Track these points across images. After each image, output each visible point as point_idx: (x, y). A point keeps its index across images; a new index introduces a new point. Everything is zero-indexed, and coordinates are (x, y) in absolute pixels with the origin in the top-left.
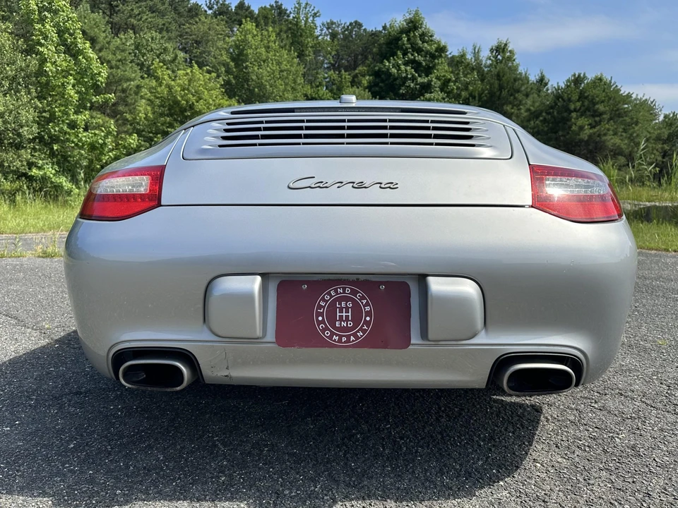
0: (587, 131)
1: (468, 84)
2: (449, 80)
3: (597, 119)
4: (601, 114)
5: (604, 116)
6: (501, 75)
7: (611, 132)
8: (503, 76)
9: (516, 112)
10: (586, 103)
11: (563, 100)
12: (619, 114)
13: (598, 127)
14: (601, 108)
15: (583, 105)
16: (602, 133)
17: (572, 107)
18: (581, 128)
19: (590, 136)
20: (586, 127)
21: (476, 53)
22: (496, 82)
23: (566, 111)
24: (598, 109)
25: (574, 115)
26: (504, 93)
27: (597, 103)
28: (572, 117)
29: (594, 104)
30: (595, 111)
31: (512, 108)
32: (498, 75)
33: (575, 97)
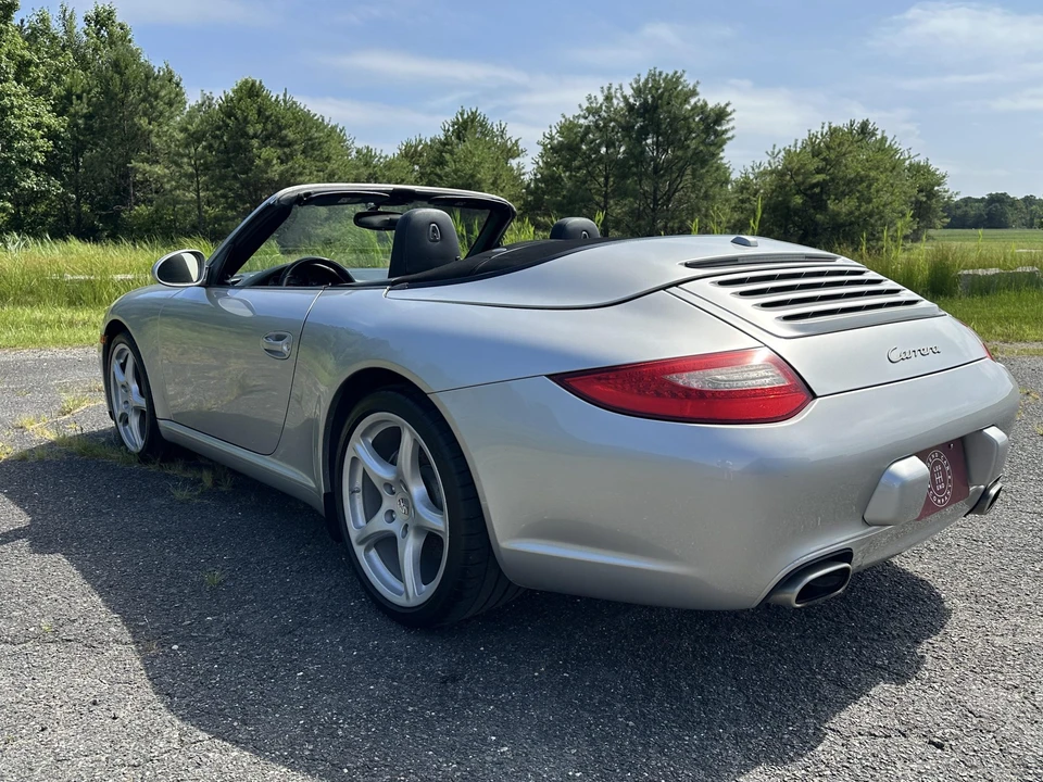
0: (276, 167)
1: (60, 71)
2: (30, 63)
3: (287, 150)
4: (290, 145)
5: (296, 147)
6: (122, 64)
7: (307, 171)
8: (126, 68)
9: (156, 129)
10: (269, 126)
11: (236, 119)
12: (313, 145)
13: (290, 164)
14: (290, 134)
15: (264, 129)
16: (297, 172)
17: (251, 131)
18: (268, 162)
19: (281, 175)
20: (275, 162)
21: (67, 21)
22: (116, 76)
23: (242, 136)
24: (286, 136)
25: (255, 143)
26: (132, 97)
27: (284, 129)
28: (252, 146)
29: (281, 129)
30: (283, 138)
31: (150, 123)
32: (116, 65)
33: (253, 116)
